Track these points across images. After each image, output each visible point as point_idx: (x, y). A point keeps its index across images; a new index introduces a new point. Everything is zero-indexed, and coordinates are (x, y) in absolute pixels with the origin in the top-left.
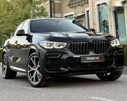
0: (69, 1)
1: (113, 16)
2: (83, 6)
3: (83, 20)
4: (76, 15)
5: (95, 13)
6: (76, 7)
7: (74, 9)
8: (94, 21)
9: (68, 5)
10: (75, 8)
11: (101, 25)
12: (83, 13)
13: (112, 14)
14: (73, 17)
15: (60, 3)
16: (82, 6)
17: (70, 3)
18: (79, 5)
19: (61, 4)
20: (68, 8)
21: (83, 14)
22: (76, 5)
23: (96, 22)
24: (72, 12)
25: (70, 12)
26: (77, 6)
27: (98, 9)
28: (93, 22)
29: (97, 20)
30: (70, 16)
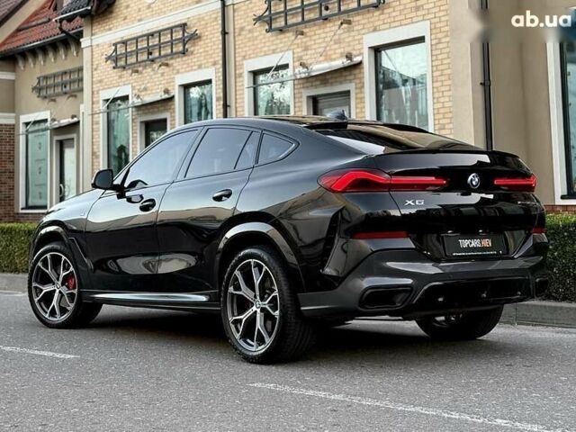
0: (39, 78)
1: (141, 135)
2: (75, 96)
3: (73, 139)
4: (56, 122)
5: (98, 123)
6: (58, 99)
7: (52, 103)
8: (95, 147)
9: (34, 89)
10: (54, 100)
11: (112, 160)
12: (73, 117)
13: (138, 131)
14: (46, 129)
15: (14, 81)
16: (72, 96)
17: (39, 82)
18: (65, 93)
19: (16, 83)
20: (33, 98)
21: (75, 119)
22: (56, 91)
23: (98, 148)
24: (42, 113)
25: (36, 111)
26: (58, 95)
27: (108, 113)
28: (93, 149)
29: (101, 143)
30: (36, 122)
